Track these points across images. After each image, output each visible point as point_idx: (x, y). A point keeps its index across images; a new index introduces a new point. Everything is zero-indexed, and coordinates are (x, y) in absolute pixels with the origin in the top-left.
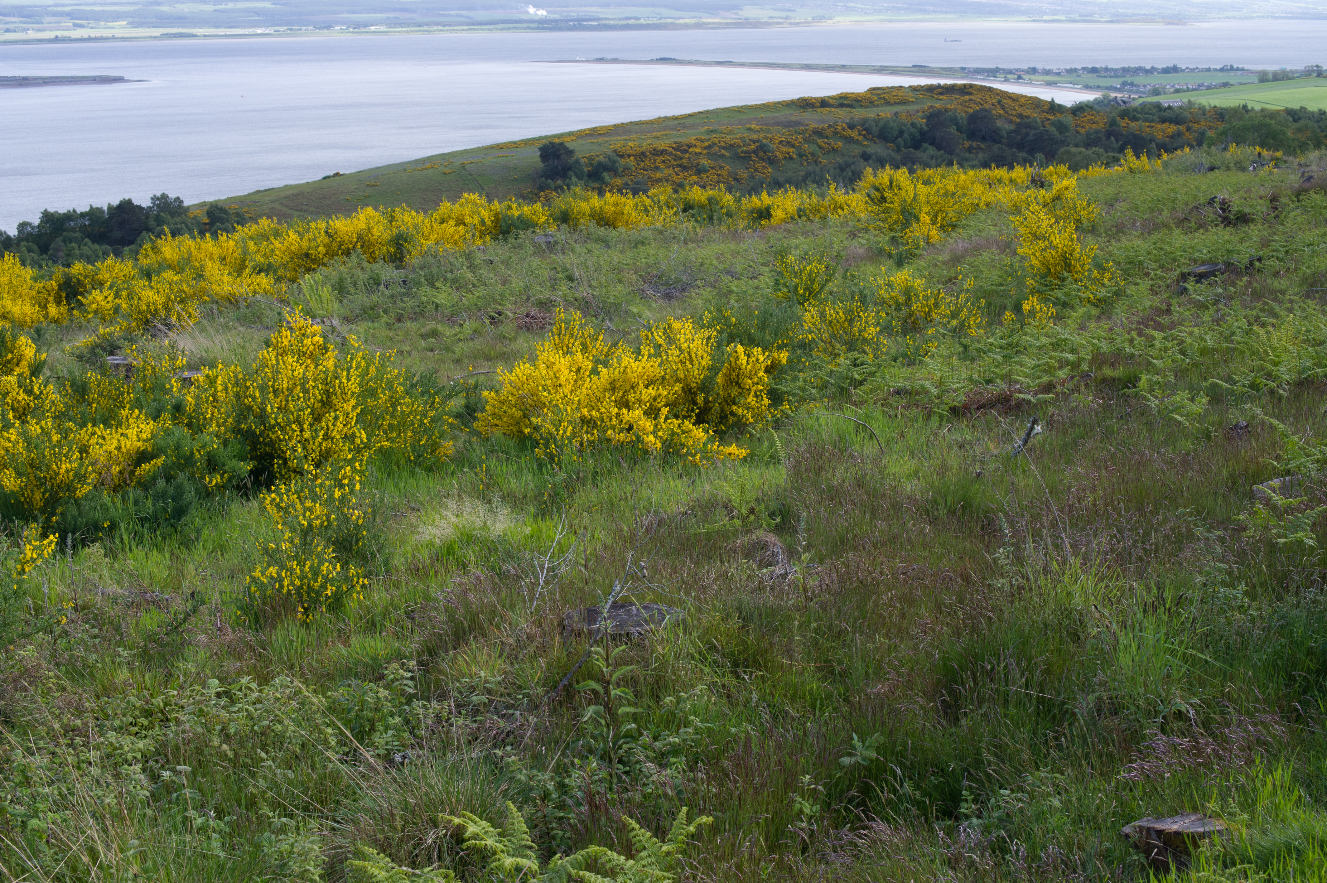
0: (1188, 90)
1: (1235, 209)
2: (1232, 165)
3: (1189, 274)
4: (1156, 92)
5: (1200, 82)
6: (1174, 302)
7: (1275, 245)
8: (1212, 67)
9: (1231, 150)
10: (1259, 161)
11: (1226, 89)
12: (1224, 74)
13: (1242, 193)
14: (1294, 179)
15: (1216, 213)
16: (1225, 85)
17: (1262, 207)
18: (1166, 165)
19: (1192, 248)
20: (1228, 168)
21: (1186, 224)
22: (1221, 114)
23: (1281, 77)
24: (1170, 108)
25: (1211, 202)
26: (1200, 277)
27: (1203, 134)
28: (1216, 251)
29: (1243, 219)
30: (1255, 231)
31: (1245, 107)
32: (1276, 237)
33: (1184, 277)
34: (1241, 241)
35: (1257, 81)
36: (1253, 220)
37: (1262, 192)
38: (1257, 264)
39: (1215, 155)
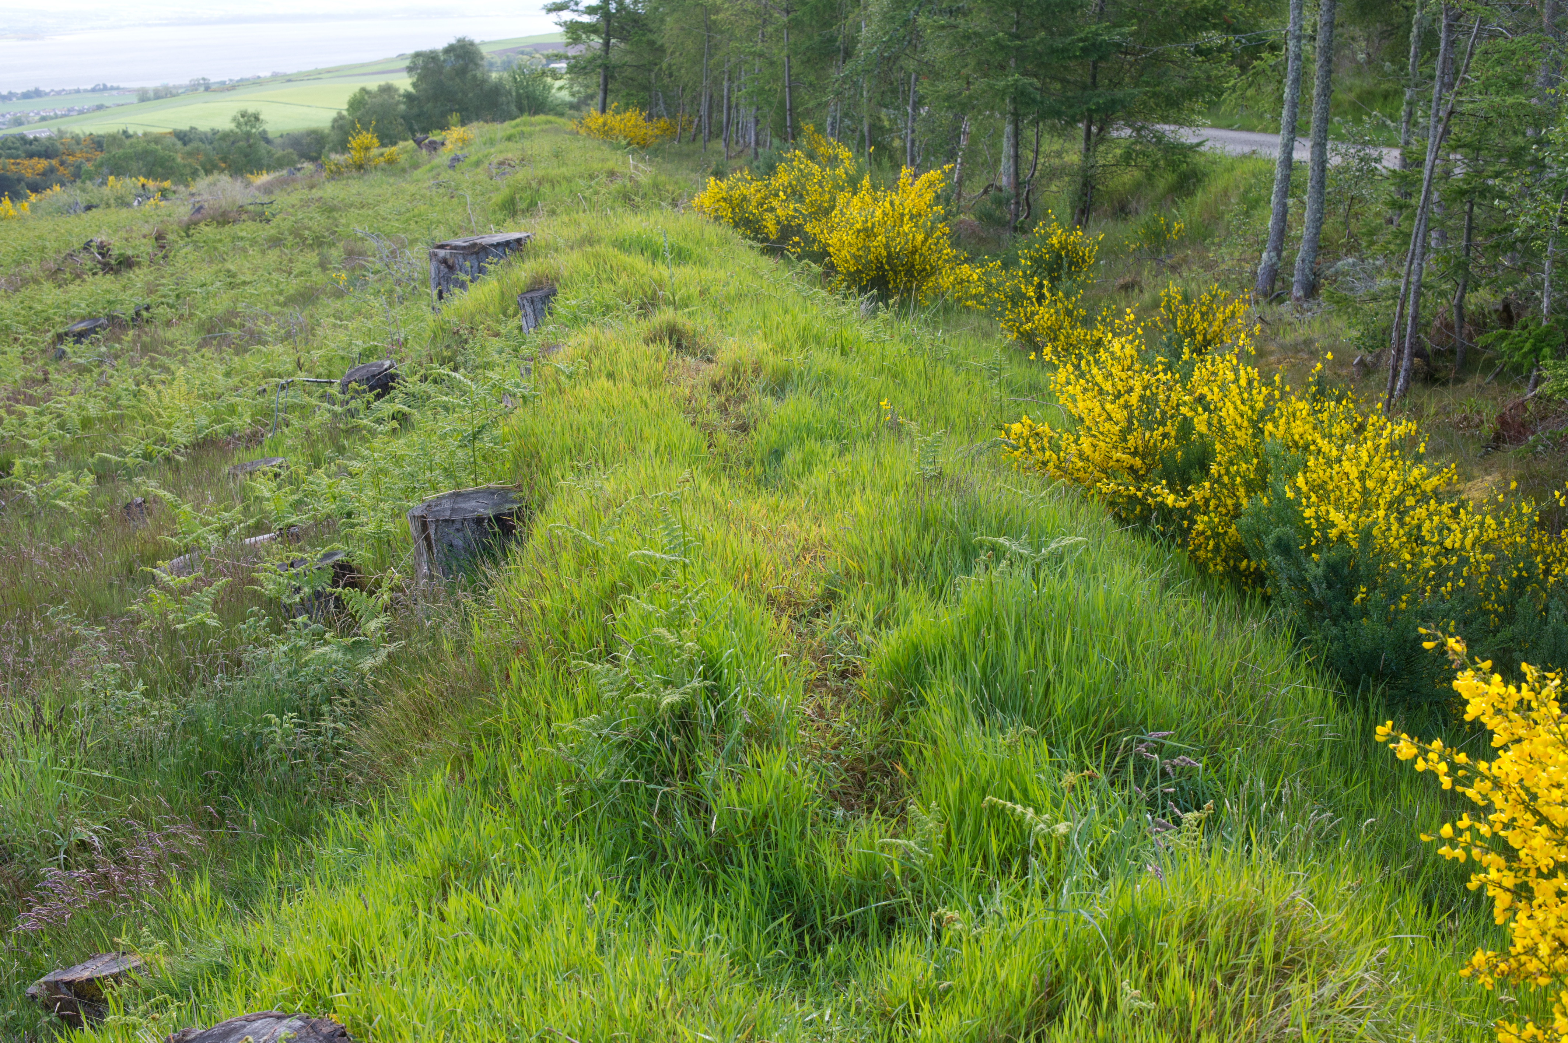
0: (56, 117)
1: (115, 252)
2: (112, 201)
3: (66, 334)
4: (18, 122)
5: (69, 106)
6: (51, 369)
7: (163, 290)
8: (82, 88)
9: (110, 184)
10: (144, 194)
11: (101, 113)
12: (97, 95)
13: (124, 234)
14: (183, 211)
15: (94, 259)
16: (100, 107)
17: (146, 247)
18: (34, 208)
19: (67, 303)
20: (108, 206)
21: (60, 276)
22: (98, 143)
23: (163, 95)
24: (36, 139)
25: (87, 247)
26: (79, 337)
27: (79, 167)
28: (95, 303)
29: (127, 263)
30: (139, 277)
31: (125, 132)
32: (163, 281)
33: (60, 338)
34: (124, 288)
35: (136, 100)
36: (138, 264)
37: (146, 230)
38: (145, 314)
39: (93, 191)
